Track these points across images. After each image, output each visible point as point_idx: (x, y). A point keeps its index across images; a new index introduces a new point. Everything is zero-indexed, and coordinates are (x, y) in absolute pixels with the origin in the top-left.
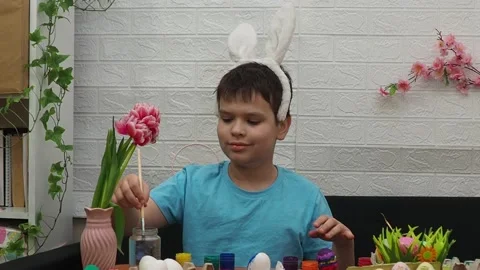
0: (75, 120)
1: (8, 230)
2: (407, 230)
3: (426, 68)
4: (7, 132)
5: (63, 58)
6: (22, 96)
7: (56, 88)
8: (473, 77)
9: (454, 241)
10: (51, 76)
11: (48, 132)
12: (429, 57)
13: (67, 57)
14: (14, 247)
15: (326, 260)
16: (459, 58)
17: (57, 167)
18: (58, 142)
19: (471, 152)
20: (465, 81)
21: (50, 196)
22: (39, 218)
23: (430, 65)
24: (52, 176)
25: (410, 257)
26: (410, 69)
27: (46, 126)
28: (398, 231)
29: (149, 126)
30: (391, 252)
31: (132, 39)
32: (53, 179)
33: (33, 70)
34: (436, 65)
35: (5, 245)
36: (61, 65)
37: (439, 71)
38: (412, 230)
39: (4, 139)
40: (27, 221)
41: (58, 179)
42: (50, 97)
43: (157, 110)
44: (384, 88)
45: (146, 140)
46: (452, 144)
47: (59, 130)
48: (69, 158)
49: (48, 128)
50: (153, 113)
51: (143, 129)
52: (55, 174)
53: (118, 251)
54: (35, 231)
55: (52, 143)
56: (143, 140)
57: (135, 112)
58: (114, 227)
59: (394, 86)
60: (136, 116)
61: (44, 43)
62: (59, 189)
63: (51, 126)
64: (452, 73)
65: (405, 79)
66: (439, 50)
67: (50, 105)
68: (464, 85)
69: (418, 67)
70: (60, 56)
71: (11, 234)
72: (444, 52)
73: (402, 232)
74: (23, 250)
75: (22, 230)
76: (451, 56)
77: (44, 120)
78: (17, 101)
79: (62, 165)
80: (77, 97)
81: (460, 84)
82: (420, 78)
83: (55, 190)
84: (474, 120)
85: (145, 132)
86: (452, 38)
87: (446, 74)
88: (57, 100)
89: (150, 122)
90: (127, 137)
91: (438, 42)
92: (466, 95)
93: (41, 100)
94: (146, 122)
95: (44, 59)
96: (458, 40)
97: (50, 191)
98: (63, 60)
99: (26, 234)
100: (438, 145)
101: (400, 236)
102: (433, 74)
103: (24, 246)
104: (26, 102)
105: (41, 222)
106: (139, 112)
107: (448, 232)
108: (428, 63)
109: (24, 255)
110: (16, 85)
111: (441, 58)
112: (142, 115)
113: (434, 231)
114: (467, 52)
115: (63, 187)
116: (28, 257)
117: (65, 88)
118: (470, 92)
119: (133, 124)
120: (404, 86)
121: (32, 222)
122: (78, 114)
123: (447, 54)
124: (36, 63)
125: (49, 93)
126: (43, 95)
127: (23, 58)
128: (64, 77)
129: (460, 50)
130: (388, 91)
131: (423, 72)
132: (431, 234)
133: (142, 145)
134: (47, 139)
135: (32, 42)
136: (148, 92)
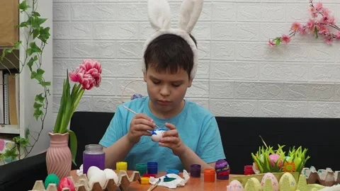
0: (54, 63)
1: (6, 141)
2: (277, 148)
3: (301, 26)
4: (5, 72)
5: (42, 21)
6: (14, 48)
7: (38, 42)
8: (336, 32)
9: (308, 157)
10: (35, 33)
11: (33, 73)
12: (304, 18)
13: (45, 20)
14: (10, 153)
15: (221, 168)
16: (326, 19)
17: (40, 98)
18: (40, 80)
19: (334, 86)
20: (330, 35)
21: (35, 118)
22: (27, 133)
23: (305, 24)
24: (36, 103)
25: (276, 168)
26: (290, 27)
27: (31, 69)
28: (271, 148)
29: (93, 75)
30: (264, 165)
31: (93, 5)
32: (37, 106)
33: (22, 29)
34: (309, 24)
35: (4, 152)
36: (41, 25)
37: (311, 29)
38: (280, 148)
39: (3, 77)
40: (19, 135)
41: (40, 106)
42: (33, 48)
43: (99, 64)
44: (271, 40)
45: (91, 86)
46: (321, 80)
47: (40, 72)
48: (48, 91)
49: (33, 70)
50: (96, 67)
51: (89, 78)
52: (38, 102)
53: (72, 163)
54: (24, 142)
55: (36, 81)
56: (88, 86)
57: (84, 65)
58: (69, 146)
59: (279, 39)
60: (84, 69)
61: (29, 11)
62: (41, 112)
63: (35, 68)
64: (320, 30)
65: (287, 34)
66: (310, 13)
67: (34, 54)
68: (329, 39)
69: (296, 26)
70: (41, 20)
71: (8, 145)
72: (315, 15)
73: (273, 149)
74: (16, 155)
75: (15, 142)
76: (320, 18)
77: (30, 64)
78: (10, 52)
79: (43, 96)
80: (55, 46)
81: (326, 38)
82: (298, 33)
83: (38, 113)
84: (335, 63)
85: (90, 80)
86: (320, 5)
87: (316, 30)
88: (39, 50)
89: (94, 73)
90: (78, 84)
91: (310, 8)
92: (331, 45)
93: (27, 51)
94: (91, 73)
95: (30, 21)
96: (324, 6)
97: (35, 114)
98: (43, 22)
99: (18, 144)
100: (310, 81)
101: (272, 152)
102: (307, 30)
103: (17, 152)
104: (17, 52)
105: (29, 136)
106: (86, 66)
107: (305, 150)
108: (303, 22)
109: (17, 159)
110: (10, 39)
111: (313, 19)
112: (88, 68)
113: (296, 149)
114: (331, 15)
115: (44, 111)
116: (20, 160)
117: (45, 41)
118: (334, 43)
119: (81, 75)
120: (286, 39)
121: (23, 136)
122: (56, 58)
123: (317, 16)
124: (23, 25)
125: (33, 45)
126: (29, 47)
127: (14, 21)
128: (44, 34)
129: (326, 14)
130: (274, 43)
131: (299, 29)
132: (294, 151)
133: (88, 89)
134: (32, 78)
135: (21, 10)
136: (105, 43)
